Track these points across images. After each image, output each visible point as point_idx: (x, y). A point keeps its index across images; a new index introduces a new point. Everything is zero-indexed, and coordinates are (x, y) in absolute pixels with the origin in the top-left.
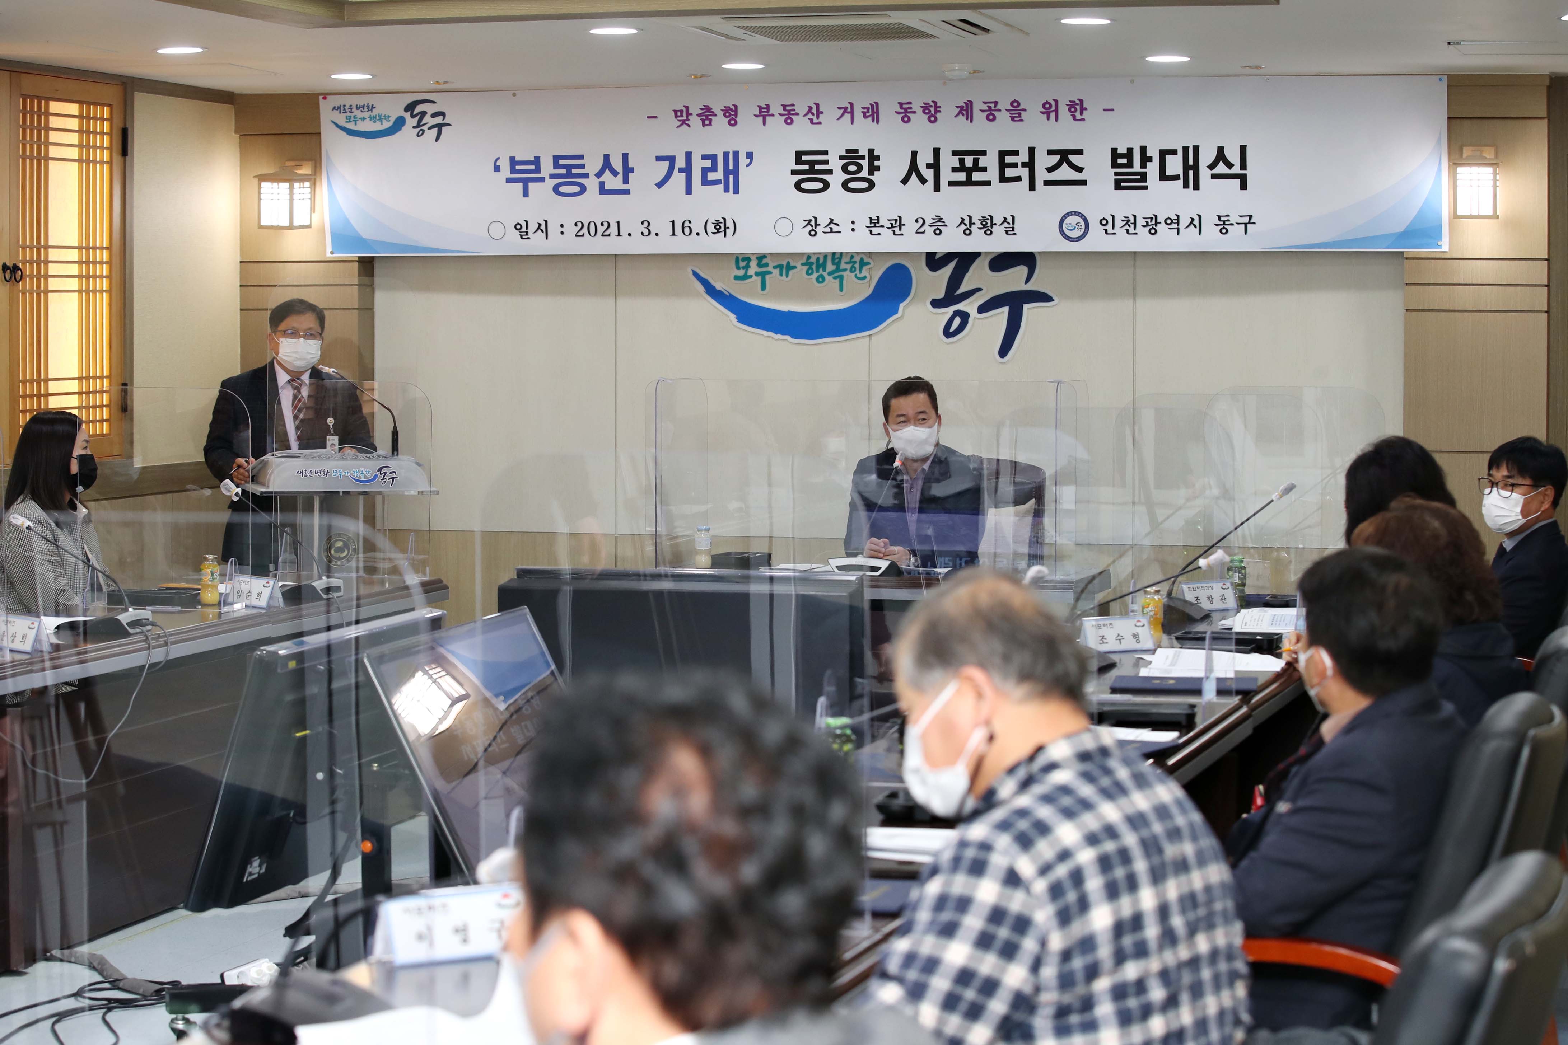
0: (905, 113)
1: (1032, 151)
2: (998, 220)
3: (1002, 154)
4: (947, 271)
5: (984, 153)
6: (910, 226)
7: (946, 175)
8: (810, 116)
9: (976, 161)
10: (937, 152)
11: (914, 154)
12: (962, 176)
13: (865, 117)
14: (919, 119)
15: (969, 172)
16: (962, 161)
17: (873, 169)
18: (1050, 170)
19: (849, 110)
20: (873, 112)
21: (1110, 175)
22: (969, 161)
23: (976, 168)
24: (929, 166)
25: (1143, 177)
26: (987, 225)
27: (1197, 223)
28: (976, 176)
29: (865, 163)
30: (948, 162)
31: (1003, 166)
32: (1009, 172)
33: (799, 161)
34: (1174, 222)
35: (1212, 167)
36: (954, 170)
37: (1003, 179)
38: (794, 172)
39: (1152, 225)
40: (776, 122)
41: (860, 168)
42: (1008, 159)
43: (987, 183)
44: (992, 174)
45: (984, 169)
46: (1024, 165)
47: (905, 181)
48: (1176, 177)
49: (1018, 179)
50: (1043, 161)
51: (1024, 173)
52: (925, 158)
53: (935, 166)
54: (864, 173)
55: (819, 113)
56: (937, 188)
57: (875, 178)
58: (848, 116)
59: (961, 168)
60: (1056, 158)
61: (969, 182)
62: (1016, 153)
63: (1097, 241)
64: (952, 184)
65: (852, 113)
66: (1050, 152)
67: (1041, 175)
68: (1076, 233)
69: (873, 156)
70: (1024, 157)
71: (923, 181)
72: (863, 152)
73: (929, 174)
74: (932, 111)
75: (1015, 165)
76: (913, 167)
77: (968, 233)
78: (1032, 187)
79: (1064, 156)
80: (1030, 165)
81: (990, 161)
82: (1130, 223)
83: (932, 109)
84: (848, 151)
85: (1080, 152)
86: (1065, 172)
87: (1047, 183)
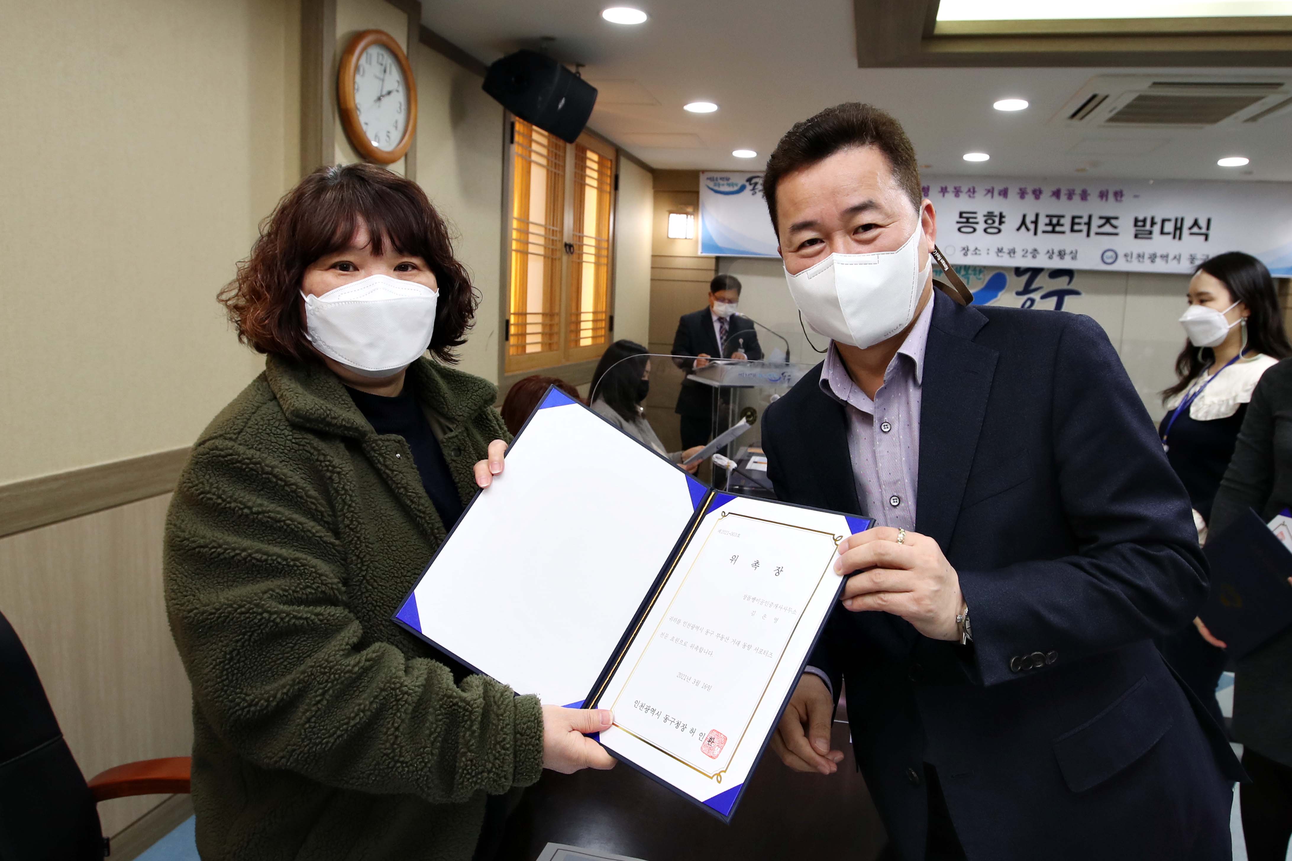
0: (1022, 194)
1: (1090, 217)
2: (1068, 251)
3: (1073, 218)
4: (1025, 278)
5: (1063, 216)
6: (1019, 253)
7: (1041, 227)
8: (969, 193)
9: (1058, 221)
10: (1037, 216)
11: (1024, 216)
12: (1050, 228)
13: (1000, 194)
14: (1030, 197)
15: (1054, 226)
16: (1051, 221)
17: (1001, 223)
18: (1100, 227)
19: (991, 190)
20: (1004, 193)
21: (1132, 230)
22: (1055, 221)
23: (1058, 224)
24: (1032, 222)
25: (1151, 233)
26: (1061, 254)
27: (1177, 258)
28: (1058, 229)
29: (997, 220)
30: (1043, 220)
31: (1073, 224)
32: (1076, 227)
33: (961, 216)
34: (1165, 257)
35: (1190, 228)
36: (1046, 225)
37: (1072, 230)
38: (958, 222)
39: (1153, 258)
40: (950, 196)
41: (994, 222)
42: (1077, 220)
43: (1063, 233)
44: (1067, 227)
45: (1062, 225)
46: (1085, 224)
47: (1018, 229)
48: (1168, 234)
49: (1080, 231)
50: (1096, 222)
51: (1085, 228)
52: (1030, 218)
53: (1036, 222)
54: (996, 224)
55: (974, 192)
56: (1035, 233)
57: (1002, 227)
58: (990, 195)
59: (1050, 224)
60: (1103, 221)
61: (1053, 232)
62: (1080, 217)
63: (1121, 265)
64: (1044, 232)
65: (993, 193)
66: (1101, 218)
67: (1094, 229)
68: (1110, 261)
69: (1001, 216)
70: (1085, 220)
71: (1028, 229)
72: (997, 213)
73: (1032, 227)
74: (1037, 194)
75: (1079, 224)
76: (1023, 223)
77: (1051, 258)
78: (1088, 235)
79: (1108, 220)
80: (1089, 224)
81: (1067, 222)
82: (1140, 256)
83: (1038, 193)
84: (988, 213)
85: (1116, 218)
86: (1107, 229)
87: (1097, 234)
